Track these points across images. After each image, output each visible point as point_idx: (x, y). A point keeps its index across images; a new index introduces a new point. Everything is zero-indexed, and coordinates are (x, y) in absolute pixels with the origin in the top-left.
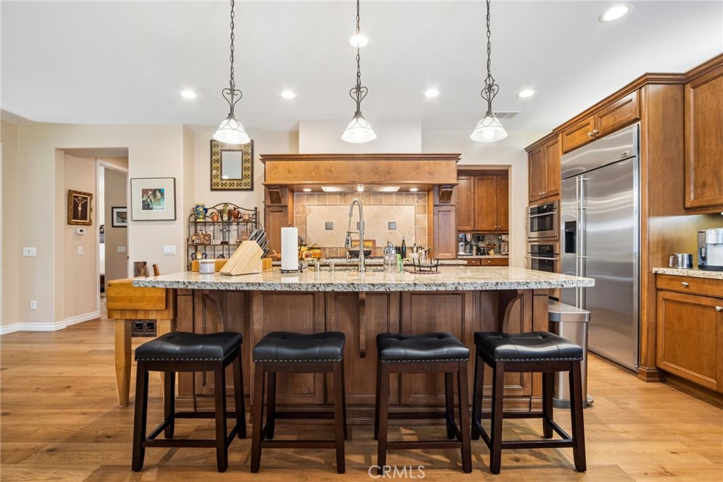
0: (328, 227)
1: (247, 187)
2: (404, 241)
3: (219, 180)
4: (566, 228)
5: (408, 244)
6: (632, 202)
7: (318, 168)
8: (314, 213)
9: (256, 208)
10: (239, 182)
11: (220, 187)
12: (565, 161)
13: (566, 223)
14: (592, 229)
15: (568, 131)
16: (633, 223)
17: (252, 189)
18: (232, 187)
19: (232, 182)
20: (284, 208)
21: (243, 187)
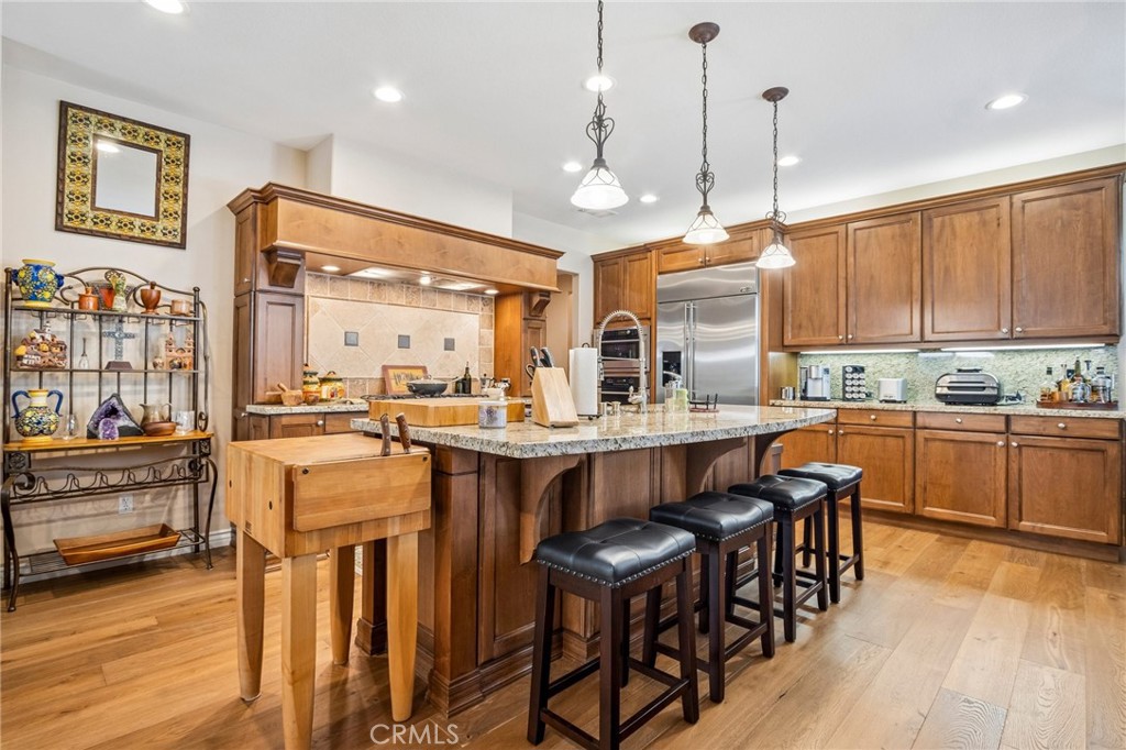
0: (350, 340)
1: (169, 238)
2: (467, 369)
3: (86, 208)
4: (664, 359)
5: (474, 374)
6: (754, 332)
7: (380, 235)
8: (324, 313)
9: (196, 290)
10: (148, 223)
11: (89, 225)
12: (664, 282)
13: (664, 353)
14: (702, 358)
15: (666, 249)
16: (751, 352)
17: (182, 246)
18: (126, 232)
19: (126, 220)
20: (298, 300)
21: (159, 236)
